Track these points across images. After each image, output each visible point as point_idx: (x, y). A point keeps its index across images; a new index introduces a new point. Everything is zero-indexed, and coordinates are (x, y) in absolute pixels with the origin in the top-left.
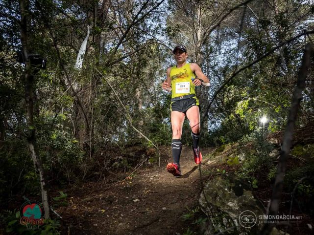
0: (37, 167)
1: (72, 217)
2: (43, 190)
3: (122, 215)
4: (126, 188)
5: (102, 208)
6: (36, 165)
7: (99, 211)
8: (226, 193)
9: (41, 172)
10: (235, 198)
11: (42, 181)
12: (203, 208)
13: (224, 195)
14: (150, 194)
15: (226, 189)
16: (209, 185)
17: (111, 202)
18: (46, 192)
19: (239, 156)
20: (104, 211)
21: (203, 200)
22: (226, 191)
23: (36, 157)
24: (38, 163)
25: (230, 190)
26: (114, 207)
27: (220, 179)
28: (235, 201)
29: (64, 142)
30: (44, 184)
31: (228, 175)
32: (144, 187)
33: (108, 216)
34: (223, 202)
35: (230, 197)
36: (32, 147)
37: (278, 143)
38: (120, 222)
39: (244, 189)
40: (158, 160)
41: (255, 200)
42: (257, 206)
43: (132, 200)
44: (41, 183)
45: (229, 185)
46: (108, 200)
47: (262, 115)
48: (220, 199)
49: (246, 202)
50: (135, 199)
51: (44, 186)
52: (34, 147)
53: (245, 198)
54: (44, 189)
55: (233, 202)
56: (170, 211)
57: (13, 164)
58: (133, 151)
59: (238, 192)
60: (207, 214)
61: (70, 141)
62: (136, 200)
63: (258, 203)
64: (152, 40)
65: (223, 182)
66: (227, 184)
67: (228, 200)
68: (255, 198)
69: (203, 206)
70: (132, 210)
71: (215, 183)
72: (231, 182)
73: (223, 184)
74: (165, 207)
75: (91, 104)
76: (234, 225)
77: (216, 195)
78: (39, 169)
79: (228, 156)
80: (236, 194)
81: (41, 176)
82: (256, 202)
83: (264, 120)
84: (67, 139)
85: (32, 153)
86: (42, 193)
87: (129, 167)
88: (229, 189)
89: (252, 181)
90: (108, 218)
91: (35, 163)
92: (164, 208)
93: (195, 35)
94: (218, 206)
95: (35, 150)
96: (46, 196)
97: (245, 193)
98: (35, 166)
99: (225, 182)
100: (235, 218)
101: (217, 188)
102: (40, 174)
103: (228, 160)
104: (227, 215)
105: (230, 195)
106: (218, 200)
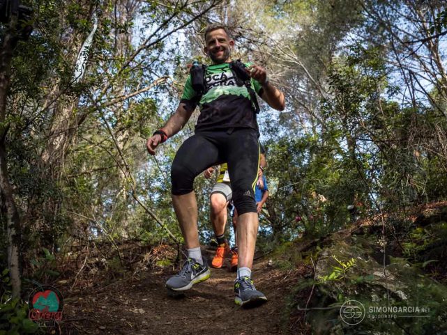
2: (11, 243)
11: (11, 227)
15: (360, 258)
16: (328, 252)
18: (16, 249)
23: (2, 179)
25: (367, 259)
27: (344, 243)
30: (13, 232)
35: (373, 267)
41: (413, 268)
44: (9, 230)
45: (363, 252)
49: (402, 270)
53: (397, 266)
54: (13, 242)
55: (381, 271)
65: (351, 247)
66: (358, 250)
67: (371, 270)
71: (338, 249)
72: (365, 247)
73: (351, 250)
78: (7, 204)
80: (379, 263)
81: (10, 216)
82: (416, 270)
86: (10, 250)
96: (17, 258)
97: (392, 260)
99: (355, 247)
100: (399, 289)
102: (9, 212)
103: (304, 257)
104: (379, 289)
105: (370, 264)
106: (353, 272)
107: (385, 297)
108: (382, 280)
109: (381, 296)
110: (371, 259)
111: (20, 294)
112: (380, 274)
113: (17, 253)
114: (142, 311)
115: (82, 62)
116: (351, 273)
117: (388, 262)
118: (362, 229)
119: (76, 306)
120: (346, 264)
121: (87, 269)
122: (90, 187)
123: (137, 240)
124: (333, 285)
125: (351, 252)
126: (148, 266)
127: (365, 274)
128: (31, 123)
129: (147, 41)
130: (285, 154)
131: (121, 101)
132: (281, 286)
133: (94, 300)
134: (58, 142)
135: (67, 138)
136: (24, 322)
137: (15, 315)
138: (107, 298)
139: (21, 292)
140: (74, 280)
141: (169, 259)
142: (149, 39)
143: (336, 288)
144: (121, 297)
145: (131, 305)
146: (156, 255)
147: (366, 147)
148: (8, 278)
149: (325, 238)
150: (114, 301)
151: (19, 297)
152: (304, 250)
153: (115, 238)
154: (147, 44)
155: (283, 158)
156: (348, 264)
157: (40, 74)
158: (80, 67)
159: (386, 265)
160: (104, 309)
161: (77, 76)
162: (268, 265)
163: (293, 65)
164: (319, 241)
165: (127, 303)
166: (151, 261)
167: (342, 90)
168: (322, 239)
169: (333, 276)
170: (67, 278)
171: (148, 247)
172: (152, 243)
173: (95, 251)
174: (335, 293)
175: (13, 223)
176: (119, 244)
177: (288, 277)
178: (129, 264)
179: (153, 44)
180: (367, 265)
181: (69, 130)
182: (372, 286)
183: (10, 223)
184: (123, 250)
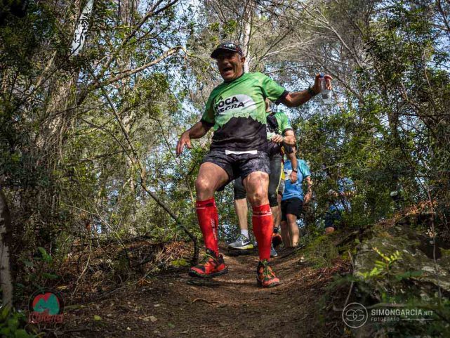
8: (407, 256)
10: (428, 261)
15: (405, 251)
16: (368, 245)
21: (363, 271)
22: (404, 253)
25: (414, 252)
27: (388, 235)
28: (436, 265)
30: (3, 229)
35: (422, 261)
39: (442, 249)
45: (409, 244)
54: (3, 241)
55: (431, 266)
65: (395, 239)
66: (402, 242)
67: (419, 265)
71: (380, 241)
72: (411, 238)
73: (396, 242)
80: (429, 256)
88: (412, 249)
97: (443, 253)
99: (400, 238)
103: (341, 253)
104: (429, 287)
105: (418, 258)
106: (398, 268)
107: (436, 295)
108: (432, 276)
109: (431, 295)
110: (418, 253)
111: (11, 301)
112: (430, 270)
113: (8, 254)
114: (153, 318)
115: (81, 31)
116: (396, 269)
117: (439, 255)
118: (407, 218)
119: (77, 315)
120: (389, 257)
121: (89, 272)
122: (92, 177)
123: (147, 237)
124: (376, 282)
125: (395, 244)
126: (160, 267)
127: (412, 270)
128: (23, 103)
129: (156, 6)
130: (317, 133)
131: (126, 76)
132: (315, 286)
133: (98, 307)
134: (54, 125)
135: (64, 120)
136: (16, 333)
137: (7, 326)
138: (112, 304)
139: (13, 299)
140: (75, 285)
141: (184, 258)
142: (158, 4)
143: (379, 286)
144: (129, 303)
145: (140, 312)
146: (170, 254)
147: (411, 124)
149: (365, 229)
150: (122, 308)
151: (11, 306)
152: (341, 245)
153: (122, 235)
154: (156, 11)
155: (315, 138)
156: (392, 257)
157: (33, 46)
158: (78, 37)
159: (436, 259)
160: (110, 318)
161: (75, 48)
162: (299, 263)
163: (324, 31)
164: (358, 233)
165: (136, 310)
166: (163, 260)
167: (381, 57)
168: (362, 230)
169: (374, 272)
170: (67, 284)
171: (160, 245)
172: (164, 240)
173: (99, 251)
174: (377, 292)
175: (3, 219)
176: (127, 242)
177: (322, 276)
178: (139, 264)
179: (162, 10)
180: (415, 260)
181: (67, 111)
182: (421, 283)
184: (132, 249)
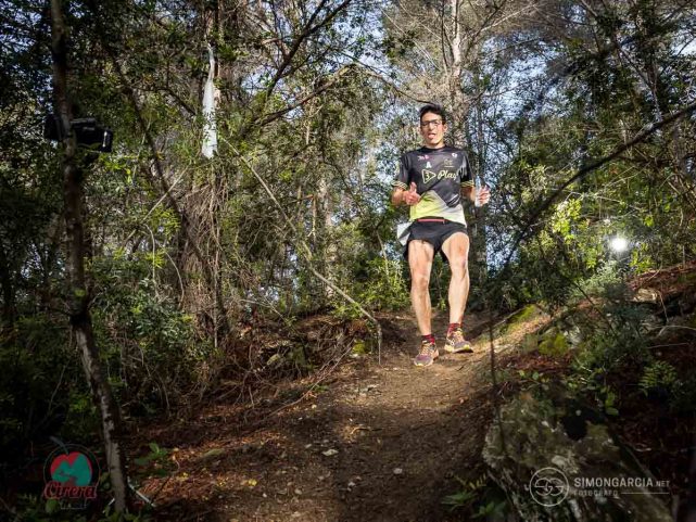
0: (95, 386)
1: (178, 503)
2: (109, 441)
3: (298, 492)
4: (304, 421)
5: (249, 476)
6: (92, 380)
7: (243, 483)
8: (545, 432)
9: (103, 398)
10: (568, 443)
11: (107, 420)
12: (493, 471)
13: (542, 437)
14: (363, 434)
15: (545, 423)
16: (504, 413)
17: (271, 459)
18: (116, 445)
19: (566, 334)
20: (254, 483)
21: (491, 451)
22: (545, 428)
23: (91, 362)
24: (96, 377)
25: (554, 427)
26: (278, 473)
27: (529, 397)
28: (570, 453)
29: (159, 322)
30: (111, 426)
31: (546, 388)
32: (347, 417)
33: (265, 495)
34: (542, 457)
35: (557, 443)
36: (82, 339)
37: (658, 300)
38: (294, 509)
39: (589, 423)
40: (376, 347)
41: (616, 448)
42: (622, 464)
43: (319, 453)
44: (105, 425)
45: (552, 412)
46: (264, 455)
47: (615, 233)
48: (534, 447)
49: (596, 453)
50: (327, 449)
51: (111, 432)
52: (87, 338)
53: (592, 444)
54: (111, 439)
55: (564, 455)
56: (412, 478)
57: (35, 378)
58: (315, 327)
59: (575, 429)
60: (503, 487)
61: (173, 317)
62: (329, 453)
63: (623, 455)
64: (352, 66)
65: (537, 404)
66: (545, 409)
67: (551, 450)
68: (616, 442)
69: (493, 466)
70: (321, 478)
71: (519, 408)
72: (556, 404)
73: (537, 409)
74: (399, 466)
75: (215, 221)
76: (572, 514)
77: (524, 439)
78: (99, 392)
79: (541, 333)
80: (570, 436)
81: (104, 407)
82: (620, 452)
83: (619, 244)
84: (167, 313)
85: (82, 352)
86: (108, 448)
87: (309, 367)
88: (553, 423)
89: (603, 397)
90: (266, 500)
91: (89, 376)
92: (398, 471)
93: (447, 49)
94: (530, 465)
95: (90, 345)
96: (117, 456)
97: (589, 431)
98: (90, 384)
99: (542, 404)
100: (573, 497)
101: (524, 419)
102: (103, 402)
106: (529, 451)
110: (559, 428)
112: (560, 462)
113: (118, 451)
125: (535, 412)
148: (107, 485)
159: (577, 439)
171: (341, 325)
175: (110, 414)
183: (106, 415)
